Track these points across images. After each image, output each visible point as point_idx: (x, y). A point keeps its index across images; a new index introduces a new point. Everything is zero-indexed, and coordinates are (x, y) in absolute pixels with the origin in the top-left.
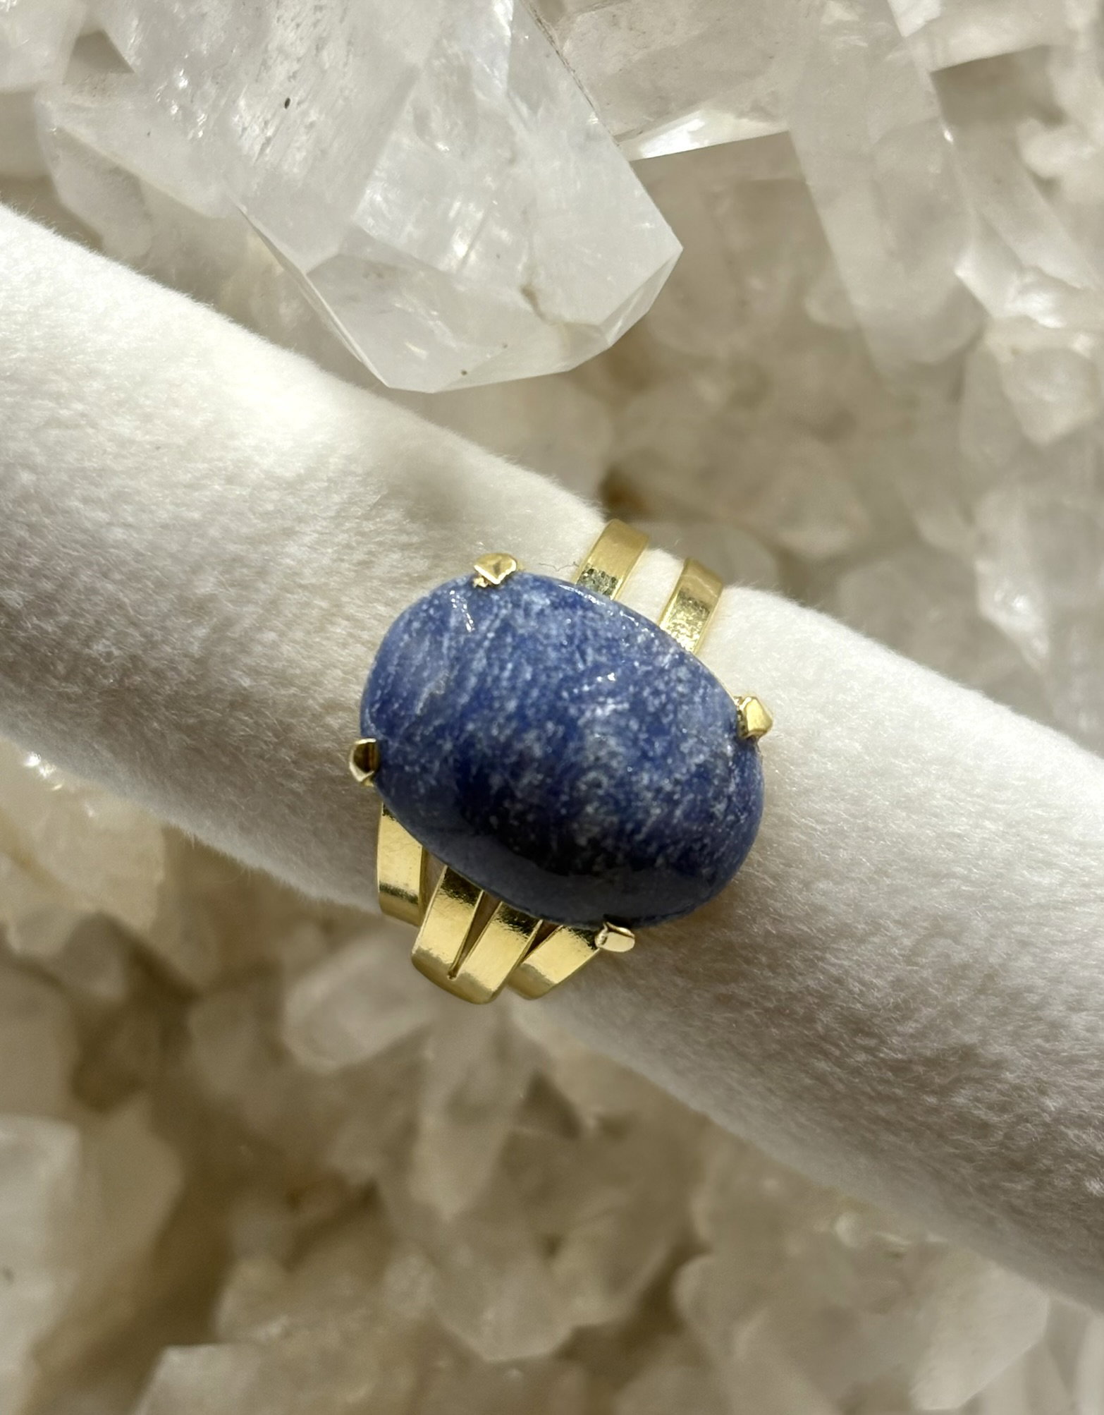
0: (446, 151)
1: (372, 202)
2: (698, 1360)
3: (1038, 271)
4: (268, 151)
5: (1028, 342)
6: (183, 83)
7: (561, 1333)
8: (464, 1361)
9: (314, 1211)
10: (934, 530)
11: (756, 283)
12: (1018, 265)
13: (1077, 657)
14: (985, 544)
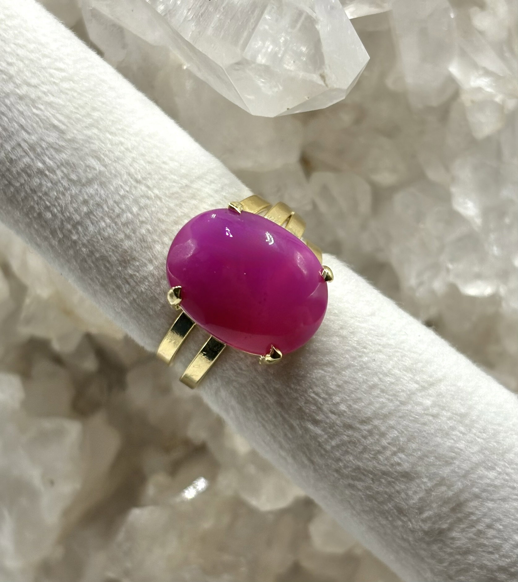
3: (485, 69)
5: (479, 97)
7: (290, 499)
10: (433, 174)
12: (476, 66)
13: (492, 225)
14: (454, 179)
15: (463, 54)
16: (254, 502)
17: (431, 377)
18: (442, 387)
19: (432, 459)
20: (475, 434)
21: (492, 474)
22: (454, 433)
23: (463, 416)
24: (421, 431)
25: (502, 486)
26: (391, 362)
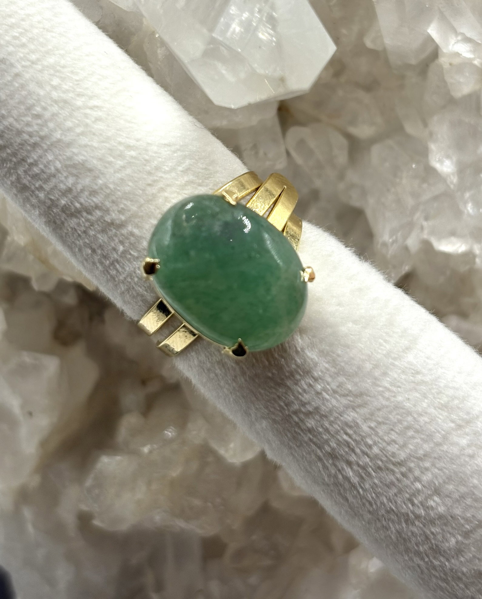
3: (464, 35)
5: (456, 61)
9: (152, 388)
10: (409, 129)
11: (344, 31)
12: (455, 32)
14: (432, 136)
18: (479, 425)
26: (426, 401)
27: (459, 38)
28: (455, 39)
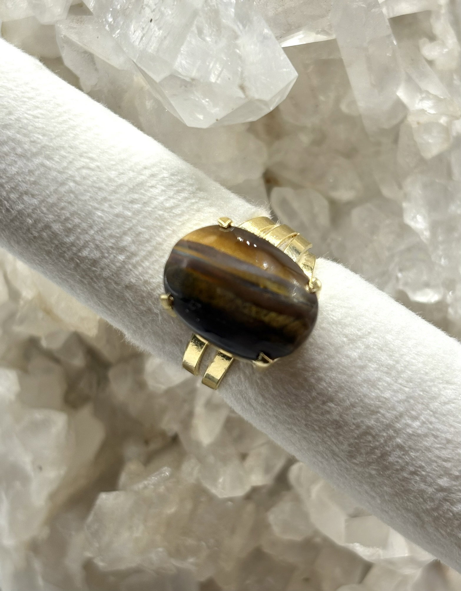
0: (210, 41)
1: (181, 63)
2: (297, 499)
3: (428, 92)
4: (144, 39)
5: (423, 119)
6: (110, 20)
7: (247, 488)
8: (211, 498)
9: (153, 446)
10: (386, 192)
11: (322, 98)
12: (419, 90)
13: (440, 238)
14: (406, 197)
15: (409, 80)
16: (214, 491)
17: (359, 330)
18: (371, 340)
19: (358, 409)
20: (401, 384)
21: (416, 424)
22: (380, 383)
23: (390, 368)
24: (347, 382)
25: (426, 435)
27: (424, 95)
28: (420, 97)
